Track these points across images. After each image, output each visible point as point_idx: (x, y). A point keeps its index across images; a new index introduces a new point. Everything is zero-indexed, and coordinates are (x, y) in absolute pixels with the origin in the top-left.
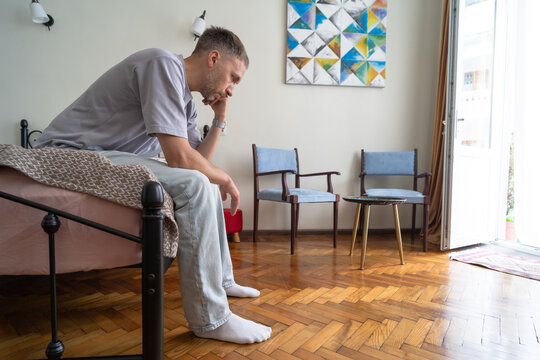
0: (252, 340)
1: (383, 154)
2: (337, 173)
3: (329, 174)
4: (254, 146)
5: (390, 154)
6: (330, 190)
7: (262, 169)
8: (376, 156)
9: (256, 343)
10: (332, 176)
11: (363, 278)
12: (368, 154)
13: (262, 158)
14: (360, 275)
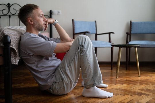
0: (107, 97)
1: (141, 23)
2: (113, 33)
3: (109, 33)
4: (73, 20)
5: (145, 23)
6: (110, 41)
7: (77, 31)
8: (138, 24)
9: (109, 98)
10: (111, 34)
11: (118, 82)
12: (133, 23)
13: (77, 26)
14: (117, 80)
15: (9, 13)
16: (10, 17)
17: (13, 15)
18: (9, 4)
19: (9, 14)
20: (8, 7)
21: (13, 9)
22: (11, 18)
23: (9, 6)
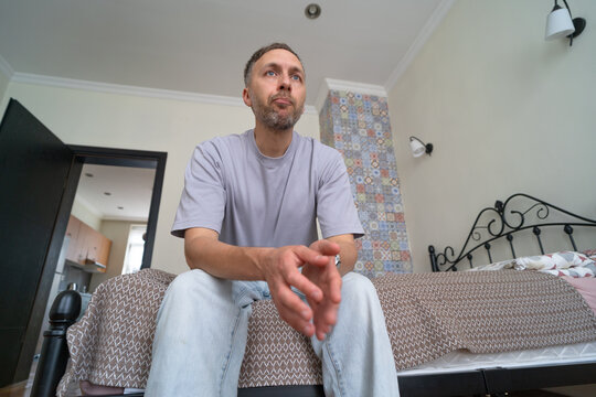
15: (506, 226)
16: (510, 238)
17: (518, 229)
18: (499, 204)
19: (507, 230)
20: (498, 213)
21: (513, 212)
22: (513, 242)
23: (500, 207)
